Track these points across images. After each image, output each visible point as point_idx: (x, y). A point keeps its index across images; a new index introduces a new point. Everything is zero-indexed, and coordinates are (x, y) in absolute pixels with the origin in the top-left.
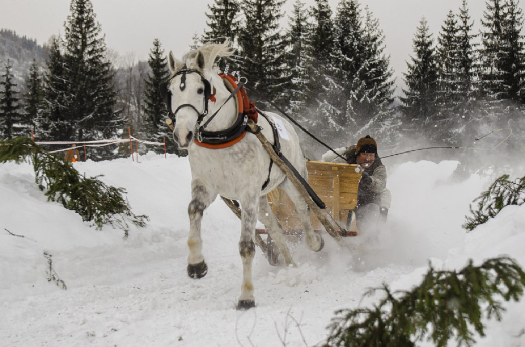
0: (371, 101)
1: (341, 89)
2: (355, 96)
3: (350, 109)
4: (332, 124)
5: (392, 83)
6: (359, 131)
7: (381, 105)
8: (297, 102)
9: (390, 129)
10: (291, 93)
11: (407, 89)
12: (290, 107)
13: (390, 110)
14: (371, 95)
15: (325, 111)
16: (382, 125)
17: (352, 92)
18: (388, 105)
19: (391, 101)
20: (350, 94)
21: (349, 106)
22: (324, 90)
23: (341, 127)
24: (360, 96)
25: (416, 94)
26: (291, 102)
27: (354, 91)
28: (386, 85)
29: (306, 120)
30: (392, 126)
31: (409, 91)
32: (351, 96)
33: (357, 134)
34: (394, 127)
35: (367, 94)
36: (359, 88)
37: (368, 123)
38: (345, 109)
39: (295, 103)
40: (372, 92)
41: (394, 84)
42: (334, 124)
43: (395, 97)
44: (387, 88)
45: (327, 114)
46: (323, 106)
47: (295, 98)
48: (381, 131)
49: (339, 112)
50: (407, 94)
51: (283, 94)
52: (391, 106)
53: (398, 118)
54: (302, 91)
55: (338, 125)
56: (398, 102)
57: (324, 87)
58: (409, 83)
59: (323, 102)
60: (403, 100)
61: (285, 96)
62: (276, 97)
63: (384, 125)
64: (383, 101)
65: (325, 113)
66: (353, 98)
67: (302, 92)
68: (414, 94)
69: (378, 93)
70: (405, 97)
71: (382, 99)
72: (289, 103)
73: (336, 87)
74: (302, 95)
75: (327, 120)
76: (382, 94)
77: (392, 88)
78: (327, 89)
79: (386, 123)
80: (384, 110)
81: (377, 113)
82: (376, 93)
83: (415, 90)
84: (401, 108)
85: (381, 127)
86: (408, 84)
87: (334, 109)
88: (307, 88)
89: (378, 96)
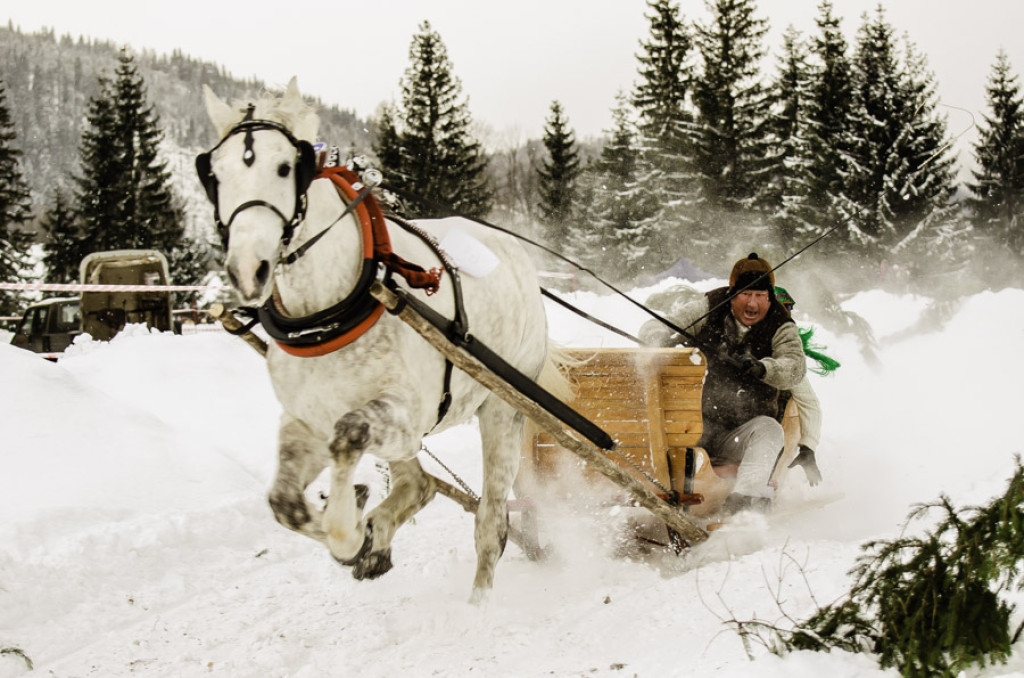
0: (919, 191)
1: (867, 173)
2: (891, 185)
3: (884, 207)
4: (855, 233)
5: (954, 161)
6: (901, 244)
7: (936, 198)
8: (794, 197)
9: (953, 239)
10: (784, 183)
11: (980, 169)
12: (783, 207)
13: (951, 205)
14: (918, 182)
15: (843, 211)
16: (940, 232)
17: (886, 177)
18: (948, 197)
19: (953, 191)
20: (883, 181)
21: (882, 202)
22: (839, 177)
23: (869, 237)
24: (899, 184)
25: (995, 178)
26: (785, 198)
27: (890, 176)
28: (944, 164)
29: (811, 228)
30: (956, 233)
31: (983, 173)
32: (885, 184)
33: (897, 248)
34: (958, 235)
35: (911, 179)
36: (898, 172)
37: (914, 228)
38: (875, 206)
39: (791, 200)
40: (919, 177)
41: (956, 163)
42: (859, 232)
43: (959, 184)
44: (945, 169)
45: (847, 216)
46: (839, 203)
47: (791, 192)
48: (939, 241)
49: (866, 212)
50: (979, 177)
51: (770, 185)
52: (952, 199)
53: (966, 219)
54: (802, 178)
55: (865, 235)
56: (965, 193)
57: (839, 171)
58: (983, 159)
59: (838, 196)
60: (972, 188)
61: (774, 189)
62: (758, 190)
63: (941, 230)
64: (938, 191)
65: (843, 215)
66: (888, 188)
67: (802, 181)
68: (991, 178)
69: (930, 178)
70: (976, 183)
71: (937, 187)
72: (782, 200)
73: (859, 170)
74: (802, 185)
75: (846, 226)
76: (938, 180)
77: (952, 169)
78: (844, 174)
79: (945, 228)
80: (941, 206)
81: (930, 211)
82: (926, 177)
83: (992, 170)
84: (969, 202)
85: (937, 235)
86: (981, 161)
87: (857, 209)
88: (810, 173)
89: (930, 183)
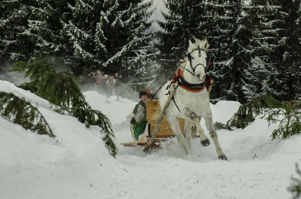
0: (125, 24)
1: (89, 9)
2: (105, 18)
3: (100, 33)
4: (79, 50)
5: (150, 4)
6: (109, 60)
7: (137, 30)
8: (37, 22)
9: (146, 59)
10: (29, 10)
11: (167, 12)
12: (28, 28)
13: (146, 36)
14: (124, 18)
15: (71, 34)
16: (136, 53)
17: (102, 13)
18: (144, 29)
19: (148, 26)
20: (100, 15)
21: (99, 30)
22: (69, 10)
23: (88, 54)
24: (111, 18)
25: (178, 19)
26: (30, 21)
27: (105, 12)
28: (143, 7)
29: (47, 44)
30: (148, 55)
31: (170, 15)
32: (102, 17)
33: (107, 63)
34: (151, 56)
35: (120, 15)
36: (111, 9)
37: (120, 50)
38: (94, 32)
39: (34, 23)
40: (126, 14)
41: (151, 6)
42: (81, 49)
43: (153, 22)
44: (144, 10)
45: (73, 38)
46: (68, 28)
47: (34, 18)
48: (136, 60)
49: (87, 36)
50: (167, 18)
51: (20, 11)
52: (146, 32)
53: (156, 46)
54: (43, 9)
55: (85, 52)
56: (156, 28)
57: (70, 6)
58: (170, 4)
59: (68, 23)
60: (162, 25)
61: (22, 14)
62: (11, 15)
63: (139, 53)
64: (138, 25)
65: (70, 37)
66: (104, 20)
67: (43, 11)
68: (175, 19)
69: (134, 15)
70: (165, 21)
71: (138, 22)
72: (27, 23)
73: (84, 6)
74: (43, 13)
75: (72, 44)
76: (138, 17)
77: (149, 10)
78: (74, 8)
79: (141, 51)
80: (140, 36)
81: (131, 39)
82: (130, 15)
83: (176, 13)
84: (159, 34)
85: (136, 55)
86: (169, 6)
87: (80, 33)
88: (49, 5)
89: (133, 18)
